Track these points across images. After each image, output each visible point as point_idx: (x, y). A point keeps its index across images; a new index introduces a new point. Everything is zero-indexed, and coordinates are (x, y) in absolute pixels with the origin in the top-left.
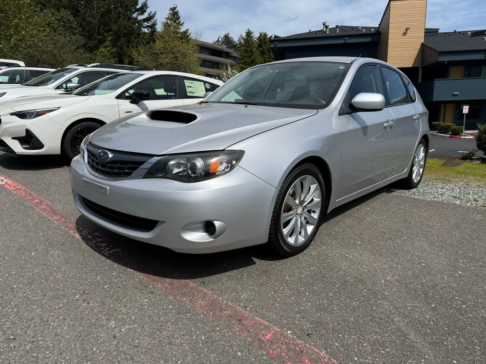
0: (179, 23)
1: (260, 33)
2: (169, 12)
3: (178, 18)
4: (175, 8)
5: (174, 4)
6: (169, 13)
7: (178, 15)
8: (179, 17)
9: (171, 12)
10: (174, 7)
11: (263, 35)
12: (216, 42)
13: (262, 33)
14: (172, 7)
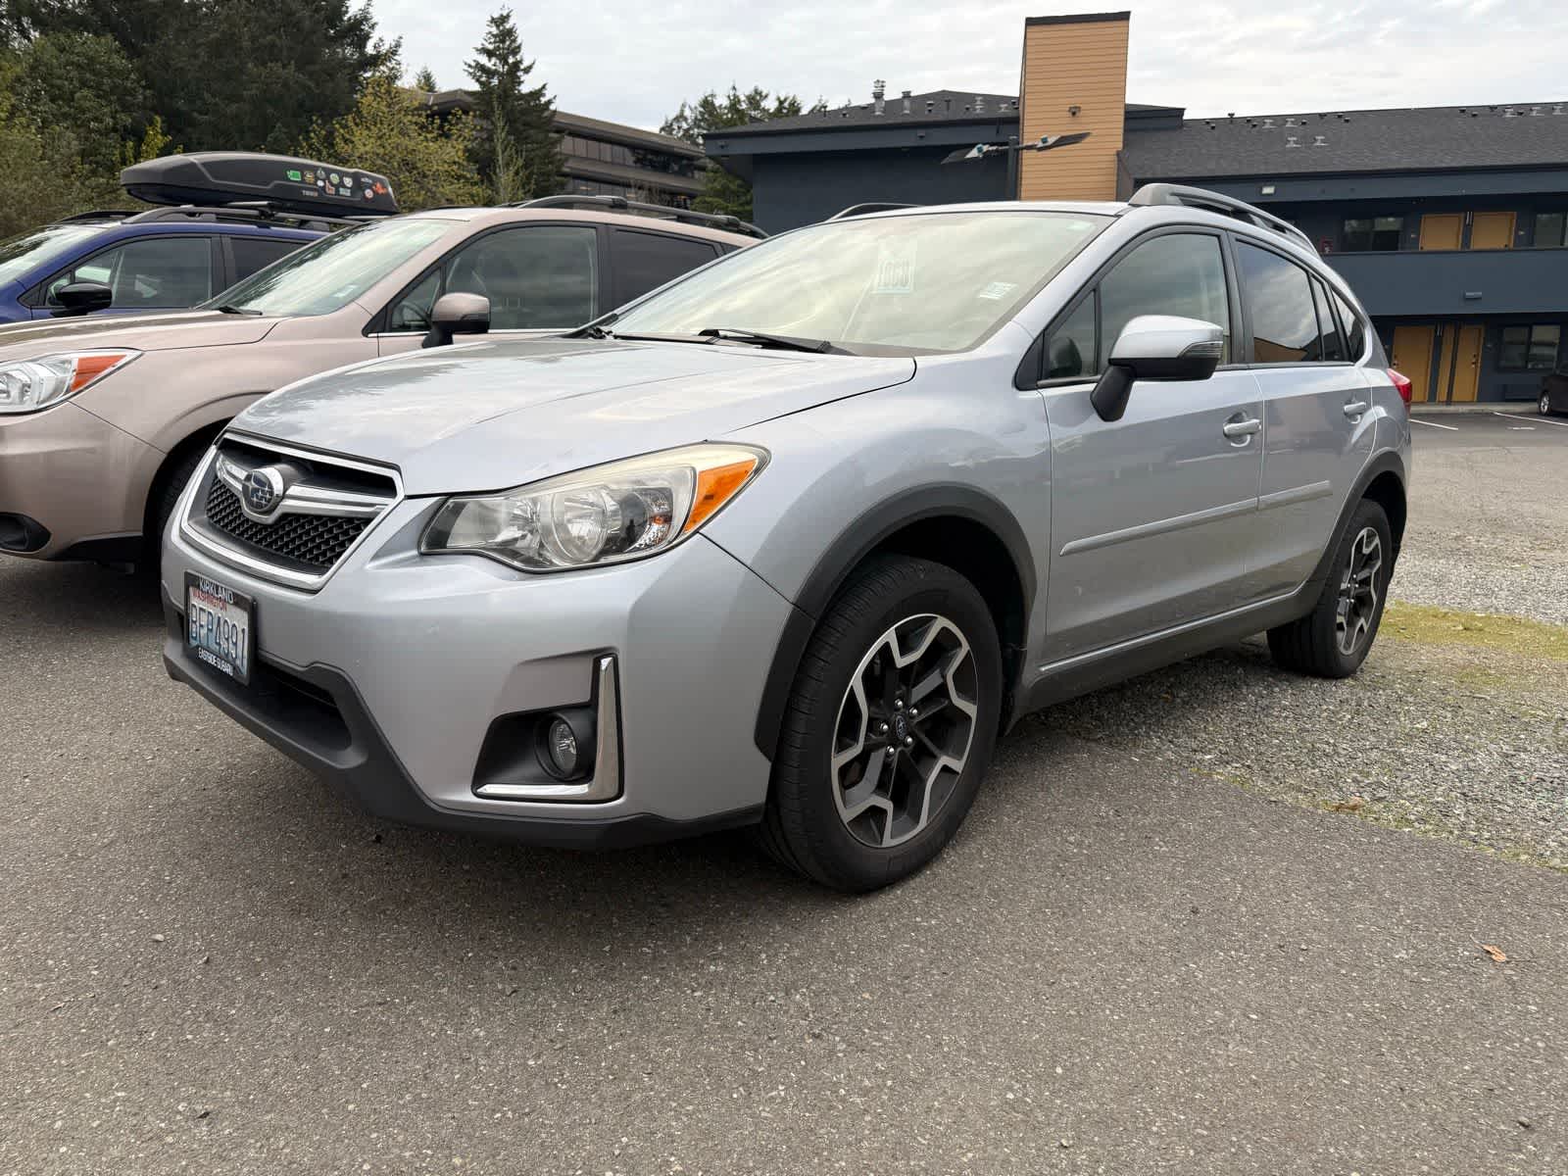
0: (517, 64)
1: (779, 99)
2: (489, 29)
3: (516, 51)
4: (504, 19)
5: (504, 6)
6: (488, 34)
7: (514, 41)
8: (519, 47)
9: (494, 30)
10: (502, 15)
11: (786, 105)
12: (675, 119)
13: (785, 100)
14: (496, 15)
